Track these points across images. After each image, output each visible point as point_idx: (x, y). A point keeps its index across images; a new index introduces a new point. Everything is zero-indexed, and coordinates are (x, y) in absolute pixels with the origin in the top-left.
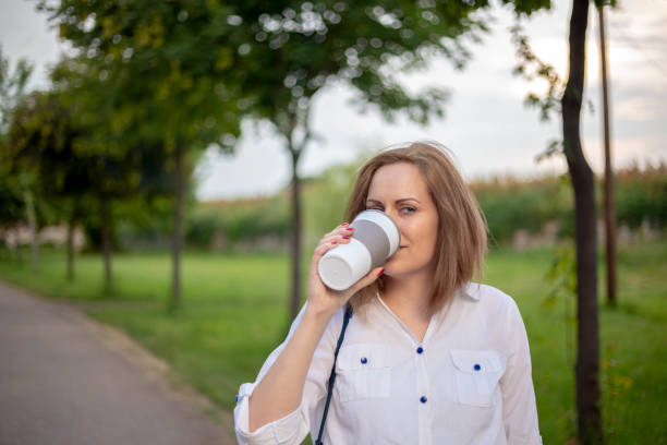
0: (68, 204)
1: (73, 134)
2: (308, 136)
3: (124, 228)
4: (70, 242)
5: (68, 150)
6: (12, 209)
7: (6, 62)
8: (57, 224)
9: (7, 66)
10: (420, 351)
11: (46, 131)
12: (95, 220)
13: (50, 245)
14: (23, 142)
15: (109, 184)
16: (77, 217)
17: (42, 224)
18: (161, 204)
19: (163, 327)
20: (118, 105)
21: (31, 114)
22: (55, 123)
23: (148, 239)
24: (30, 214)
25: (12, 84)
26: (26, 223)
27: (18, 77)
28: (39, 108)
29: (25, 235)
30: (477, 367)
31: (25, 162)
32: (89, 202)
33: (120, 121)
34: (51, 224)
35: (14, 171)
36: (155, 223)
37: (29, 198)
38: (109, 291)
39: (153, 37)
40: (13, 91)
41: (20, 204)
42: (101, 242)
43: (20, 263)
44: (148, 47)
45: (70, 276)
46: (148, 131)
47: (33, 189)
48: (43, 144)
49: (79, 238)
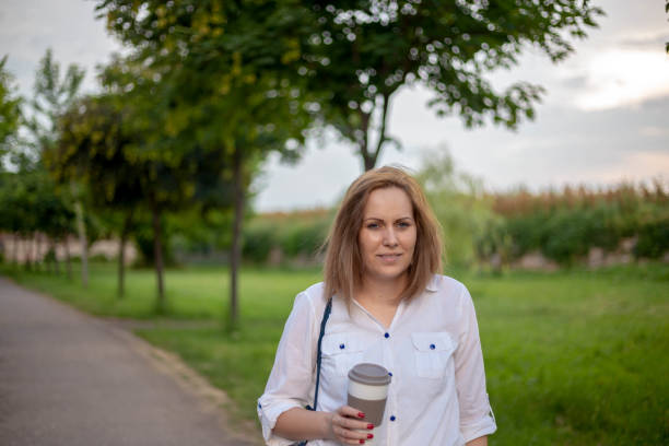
0: (120, 217)
1: (124, 141)
2: (383, 139)
3: (177, 241)
4: (121, 256)
5: (119, 158)
6: (63, 220)
7: (57, 67)
8: (108, 237)
9: (57, 71)
10: (387, 335)
11: (96, 137)
12: (148, 233)
13: (102, 259)
14: (72, 150)
15: (162, 195)
16: (129, 230)
17: (93, 238)
18: (216, 217)
19: (220, 350)
20: (173, 105)
21: (80, 120)
22: (106, 128)
23: (202, 254)
24: (80, 226)
25: (62, 91)
26: (76, 235)
27: (69, 83)
28: (90, 113)
29: (76, 248)
30: (433, 347)
31: (74, 170)
32: (142, 214)
33: (174, 123)
34: (102, 238)
35: (63, 180)
36: (210, 237)
37: (78, 209)
38: (161, 309)
39: (212, 26)
40: (63, 98)
41: (71, 216)
42: (153, 256)
43: (69, 277)
44: (205, 38)
45: (121, 292)
46: (204, 137)
47: (82, 199)
48: (93, 151)
49: (131, 252)
